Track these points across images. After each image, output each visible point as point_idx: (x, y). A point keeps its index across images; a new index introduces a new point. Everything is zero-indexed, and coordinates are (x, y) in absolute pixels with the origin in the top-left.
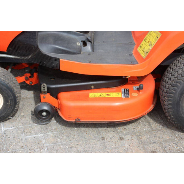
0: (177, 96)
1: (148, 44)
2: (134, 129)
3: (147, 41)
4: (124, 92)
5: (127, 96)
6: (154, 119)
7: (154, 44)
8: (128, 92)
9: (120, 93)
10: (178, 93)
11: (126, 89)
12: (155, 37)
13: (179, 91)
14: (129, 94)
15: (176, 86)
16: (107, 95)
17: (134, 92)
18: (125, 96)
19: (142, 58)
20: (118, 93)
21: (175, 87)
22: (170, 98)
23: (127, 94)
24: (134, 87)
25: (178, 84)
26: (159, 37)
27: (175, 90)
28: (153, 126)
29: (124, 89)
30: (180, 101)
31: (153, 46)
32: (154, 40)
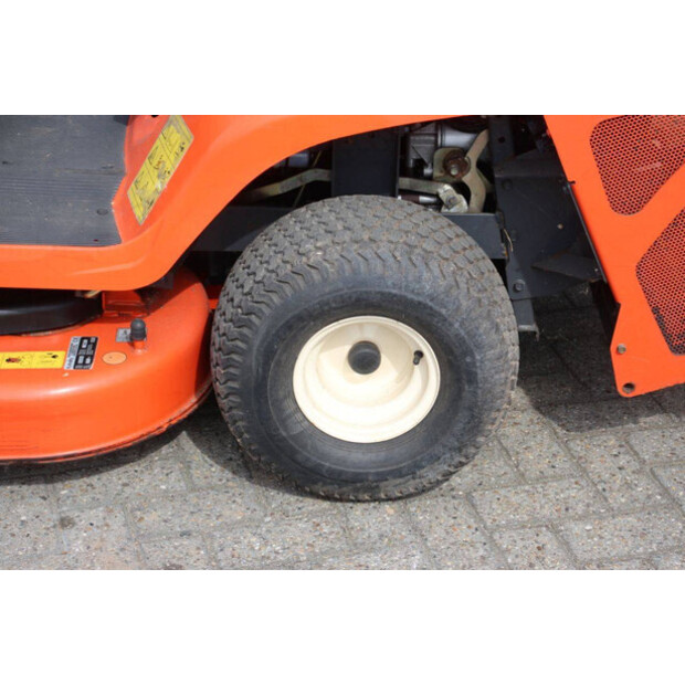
0: (253, 361)
1: (156, 172)
2: (125, 485)
3: (155, 163)
4: (76, 349)
5: (84, 364)
7: (172, 173)
8: (94, 348)
9: (61, 354)
10: (255, 352)
11: (89, 339)
12: (177, 149)
13: (257, 342)
14: (92, 357)
15: (249, 325)
16: (9, 360)
17: (117, 348)
18: (76, 363)
19: (136, 221)
20: (54, 353)
21: (245, 331)
22: (232, 370)
23: (86, 357)
24: (121, 332)
25: (253, 317)
26: (187, 147)
27: (244, 338)
29: (82, 339)
30: (265, 378)
31: (168, 178)
32: (172, 157)
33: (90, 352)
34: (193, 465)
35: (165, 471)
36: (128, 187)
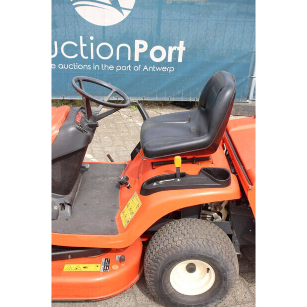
0: (158, 273)
1: (130, 212)
2: (117, 303)
3: (129, 208)
4: (104, 263)
5: (106, 269)
6: (141, 290)
7: (135, 213)
8: (109, 263)
9: (99, 265)
10: (159, 270)
11: (107, 259)
12: (136, 206)
13: (160, 268)
14: (109, 266)
15: (157, 262)
16: (84, 268)
17: (116, 263)
18: (104, 269)
19: (123, 226)
20: (98, 265)
21: (156, 264)
22: (151, 275)
23: (107, 266)
24: (117, 256)
25: (159, 260)
26: (140, 206)
27: (156, 266)
28: (138, 299)
29: (106, 259)
30: (161, 278)
31: (134, 215)
32: (135, 208)
33: (108, 265)
34: (137, 296)
35: (129, 298)
36: (120, 213)
